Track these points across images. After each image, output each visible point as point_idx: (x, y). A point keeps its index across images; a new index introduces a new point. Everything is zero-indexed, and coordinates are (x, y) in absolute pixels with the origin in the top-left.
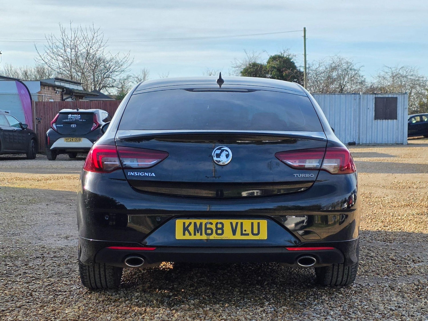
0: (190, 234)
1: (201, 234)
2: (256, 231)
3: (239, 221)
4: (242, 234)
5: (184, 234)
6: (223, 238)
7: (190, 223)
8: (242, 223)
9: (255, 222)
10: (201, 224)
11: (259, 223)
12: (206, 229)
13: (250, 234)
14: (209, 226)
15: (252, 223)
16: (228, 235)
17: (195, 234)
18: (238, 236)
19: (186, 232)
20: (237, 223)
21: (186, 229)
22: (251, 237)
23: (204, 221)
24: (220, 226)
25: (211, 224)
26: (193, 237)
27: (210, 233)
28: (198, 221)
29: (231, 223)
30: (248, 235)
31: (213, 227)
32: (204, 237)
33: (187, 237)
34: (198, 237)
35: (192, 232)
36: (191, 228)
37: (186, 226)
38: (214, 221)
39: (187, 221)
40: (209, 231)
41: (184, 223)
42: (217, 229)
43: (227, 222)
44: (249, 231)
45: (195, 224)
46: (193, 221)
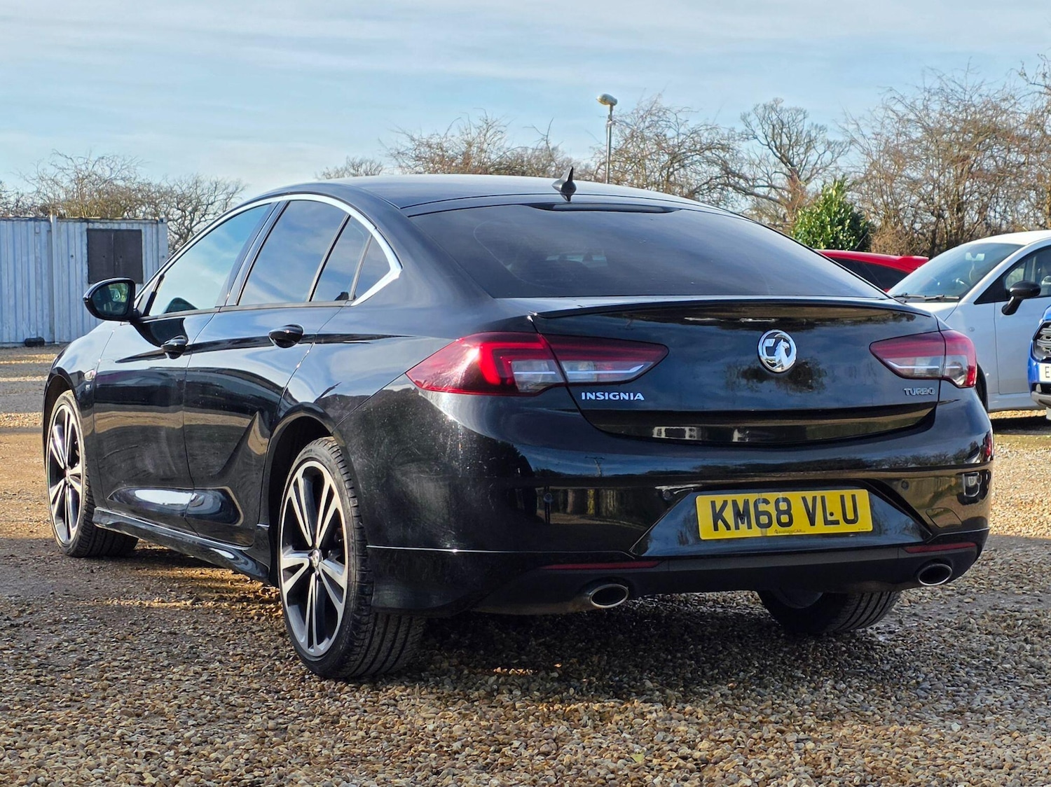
0: (728, 528)
1: (750, 527)
2: (850, 516)
3: (818, 494)
4: (827, 522)
5: (716, 528)
6: (793, 532)
7: (725, 503)
8: (823, 499)
9: (848, 493)
10: (746, 503)
11: (853, 497)
12: (758, 514)
13: (842, 521)
14: (762, 507)
15: (842, 497)
16: (801, 526)
17: (737, 528)
18: (820, 528)
19: (720, 523)
20: (814, 499)
21: (717, 516)
22: (843, 528)
23: (752, 497)
24: (783, 506)
25: (766, 502)
26: (733, 534)
27: (767, 522)
28: (740, 498)
29: (804, 499)
30: (837, 522)
31: (771, 508)
32: (756, 532)
33: (723, 534)
34: (743, 532)
35: (731, 522)
36: (729, 515)
37: (718, 509)
38: (772, 496)
39: (719, 499)
40: (764, 519)
41: (713, 503)
42: (780, 513)
43: (795, 497)
44: (838, 516)
45: (735, 503)
46: (730, 497)
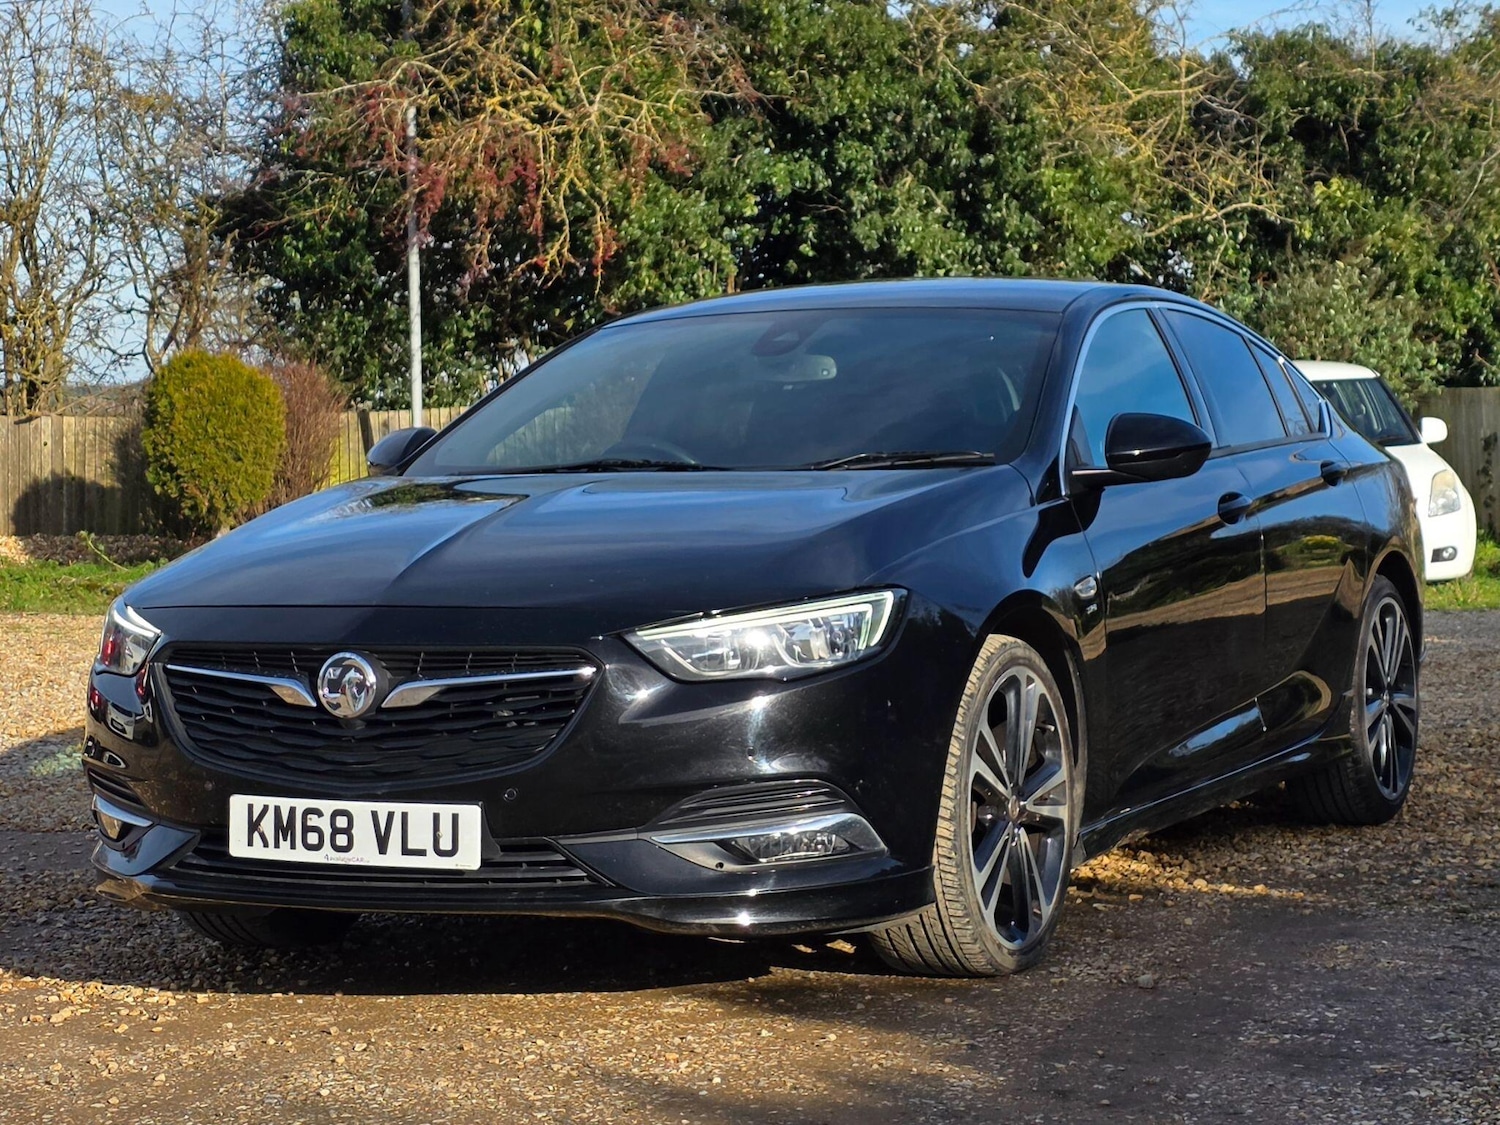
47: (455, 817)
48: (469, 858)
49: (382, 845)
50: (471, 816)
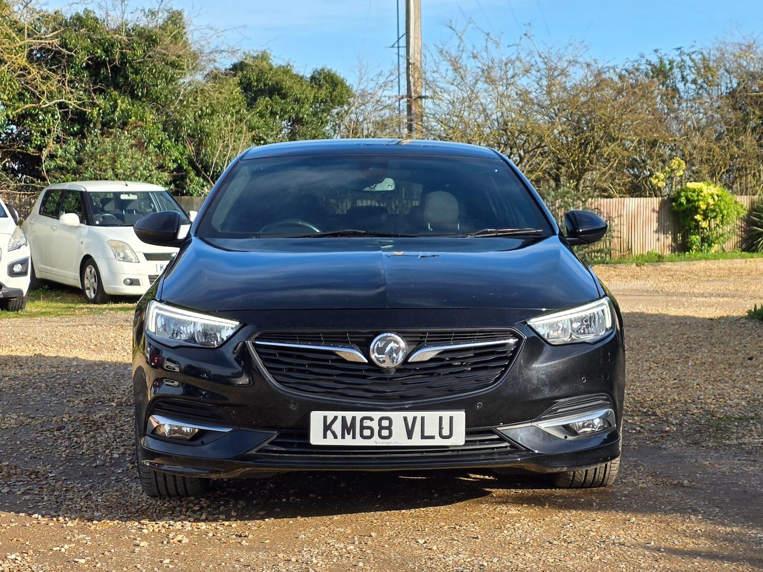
47: (451, 418)
48: (459, 439)
49: (410, 435)
50: (460, 417)
